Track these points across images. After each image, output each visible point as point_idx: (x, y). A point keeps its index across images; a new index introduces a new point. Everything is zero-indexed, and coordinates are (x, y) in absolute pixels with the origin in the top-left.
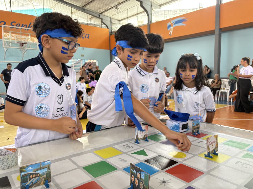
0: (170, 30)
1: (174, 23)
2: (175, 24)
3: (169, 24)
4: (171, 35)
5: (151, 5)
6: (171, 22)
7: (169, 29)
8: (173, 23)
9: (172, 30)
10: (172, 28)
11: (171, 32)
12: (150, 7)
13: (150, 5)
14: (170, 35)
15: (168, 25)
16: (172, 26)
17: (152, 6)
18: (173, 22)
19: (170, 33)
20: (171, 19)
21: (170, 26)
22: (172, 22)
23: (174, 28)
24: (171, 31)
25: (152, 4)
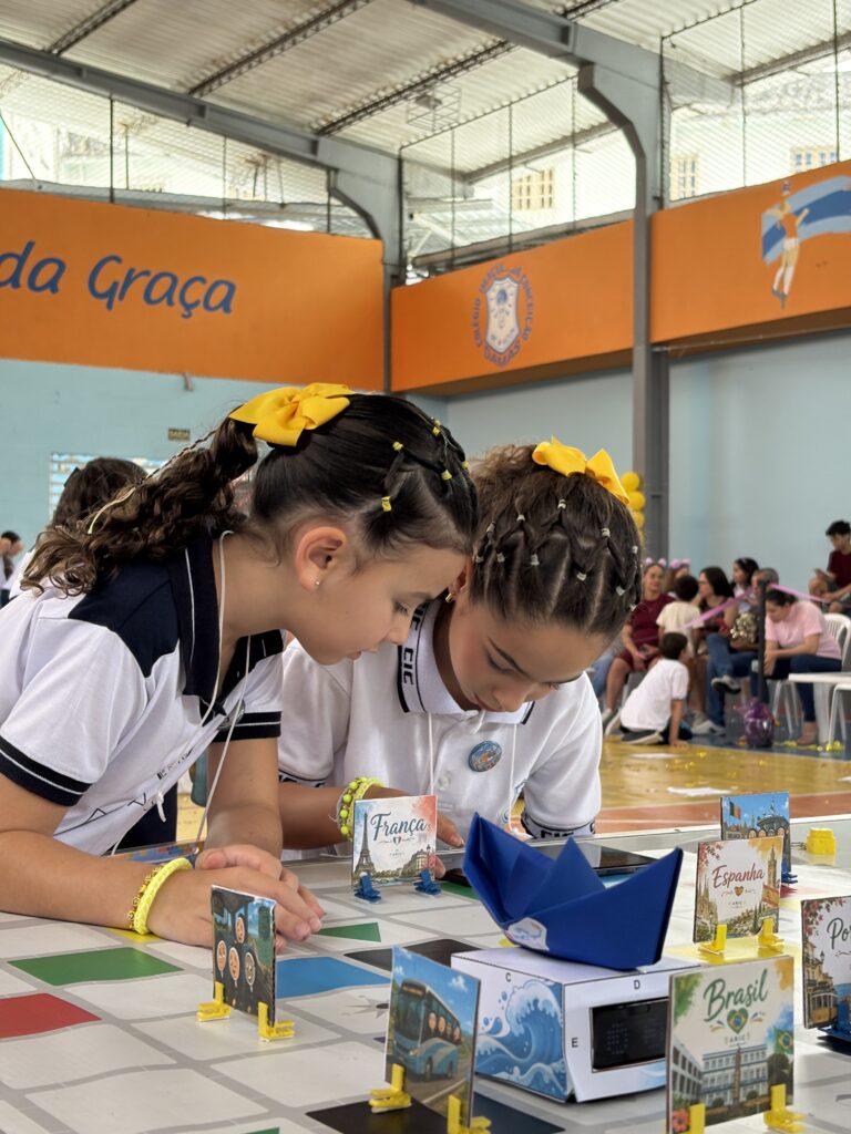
0: (777, 264)
1: (806, 212)
2: (808, 220)
3: (773, 216)
4: (783, 296)
5: (663, 83)
6: (782, 208)
7: (771, 256)
8: (798, 212)
9: (793, 258)
10: (790, 245)
11: (787, 274)
12: (655, 94)
13: (655, 81)
14: (779, 294)
15: (766, 226)
16: (793, 234)
17: (670, 88)
18: (797, 207)
19: (775, 287)
20: (785, 188)
21: (776, 234)
22: (790, 207)
23: (805, 247)
24: (786, 265)
25: (667, 76)
